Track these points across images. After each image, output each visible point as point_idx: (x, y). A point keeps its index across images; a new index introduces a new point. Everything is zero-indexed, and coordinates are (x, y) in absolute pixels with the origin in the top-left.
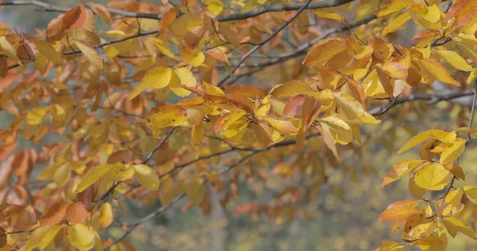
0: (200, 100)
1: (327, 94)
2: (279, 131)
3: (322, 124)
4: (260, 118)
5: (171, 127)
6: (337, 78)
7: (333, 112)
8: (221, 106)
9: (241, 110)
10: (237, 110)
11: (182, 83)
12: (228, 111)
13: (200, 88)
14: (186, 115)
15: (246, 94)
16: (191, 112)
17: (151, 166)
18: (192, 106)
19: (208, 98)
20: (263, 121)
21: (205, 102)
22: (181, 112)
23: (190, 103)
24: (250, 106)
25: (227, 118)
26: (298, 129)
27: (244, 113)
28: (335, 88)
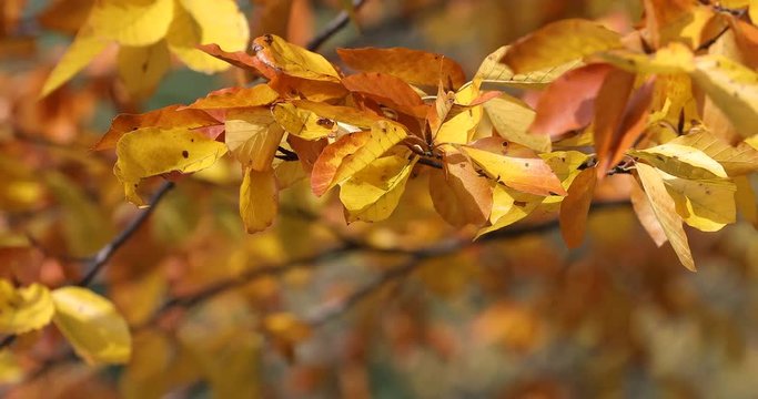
0: (265, 94)
1: (674, 58)
2: (509, 190)
3: (639, 167)
4: (449, 150)
5: (176, 174)
6: (701, 17)
7: (669, 131)
8: (330, 112)
9: (392, 125)
10: (382, 123)
11: (206, 41)
12: (350, 129)
13: (263, 56)
14: (221, 138)
15: (403, 75)
16: (240, 131)
17: (103, 291)
18: (243, 112)
19: (290, 86)
20: (459, 159)
21: (282, 99)
22: (204, 130)
23: (234, 102)
24: (417, 111)
25: (350, 149)
26: (566, 185)
27: (402, 133)
28: (696, 44)
